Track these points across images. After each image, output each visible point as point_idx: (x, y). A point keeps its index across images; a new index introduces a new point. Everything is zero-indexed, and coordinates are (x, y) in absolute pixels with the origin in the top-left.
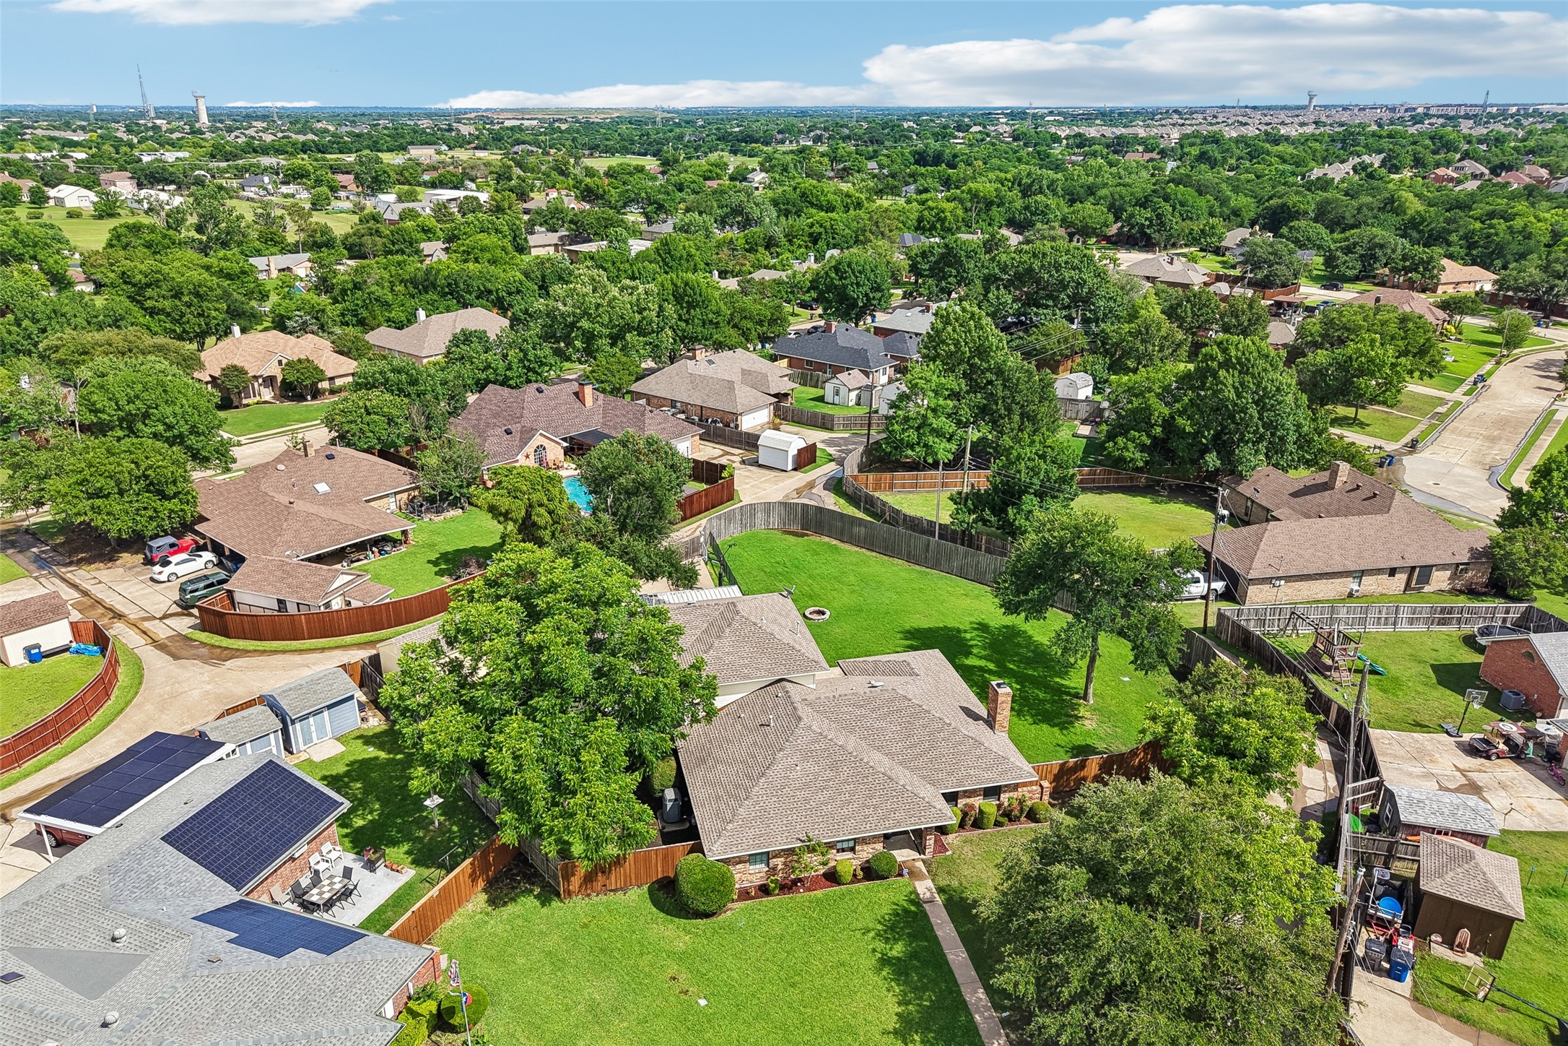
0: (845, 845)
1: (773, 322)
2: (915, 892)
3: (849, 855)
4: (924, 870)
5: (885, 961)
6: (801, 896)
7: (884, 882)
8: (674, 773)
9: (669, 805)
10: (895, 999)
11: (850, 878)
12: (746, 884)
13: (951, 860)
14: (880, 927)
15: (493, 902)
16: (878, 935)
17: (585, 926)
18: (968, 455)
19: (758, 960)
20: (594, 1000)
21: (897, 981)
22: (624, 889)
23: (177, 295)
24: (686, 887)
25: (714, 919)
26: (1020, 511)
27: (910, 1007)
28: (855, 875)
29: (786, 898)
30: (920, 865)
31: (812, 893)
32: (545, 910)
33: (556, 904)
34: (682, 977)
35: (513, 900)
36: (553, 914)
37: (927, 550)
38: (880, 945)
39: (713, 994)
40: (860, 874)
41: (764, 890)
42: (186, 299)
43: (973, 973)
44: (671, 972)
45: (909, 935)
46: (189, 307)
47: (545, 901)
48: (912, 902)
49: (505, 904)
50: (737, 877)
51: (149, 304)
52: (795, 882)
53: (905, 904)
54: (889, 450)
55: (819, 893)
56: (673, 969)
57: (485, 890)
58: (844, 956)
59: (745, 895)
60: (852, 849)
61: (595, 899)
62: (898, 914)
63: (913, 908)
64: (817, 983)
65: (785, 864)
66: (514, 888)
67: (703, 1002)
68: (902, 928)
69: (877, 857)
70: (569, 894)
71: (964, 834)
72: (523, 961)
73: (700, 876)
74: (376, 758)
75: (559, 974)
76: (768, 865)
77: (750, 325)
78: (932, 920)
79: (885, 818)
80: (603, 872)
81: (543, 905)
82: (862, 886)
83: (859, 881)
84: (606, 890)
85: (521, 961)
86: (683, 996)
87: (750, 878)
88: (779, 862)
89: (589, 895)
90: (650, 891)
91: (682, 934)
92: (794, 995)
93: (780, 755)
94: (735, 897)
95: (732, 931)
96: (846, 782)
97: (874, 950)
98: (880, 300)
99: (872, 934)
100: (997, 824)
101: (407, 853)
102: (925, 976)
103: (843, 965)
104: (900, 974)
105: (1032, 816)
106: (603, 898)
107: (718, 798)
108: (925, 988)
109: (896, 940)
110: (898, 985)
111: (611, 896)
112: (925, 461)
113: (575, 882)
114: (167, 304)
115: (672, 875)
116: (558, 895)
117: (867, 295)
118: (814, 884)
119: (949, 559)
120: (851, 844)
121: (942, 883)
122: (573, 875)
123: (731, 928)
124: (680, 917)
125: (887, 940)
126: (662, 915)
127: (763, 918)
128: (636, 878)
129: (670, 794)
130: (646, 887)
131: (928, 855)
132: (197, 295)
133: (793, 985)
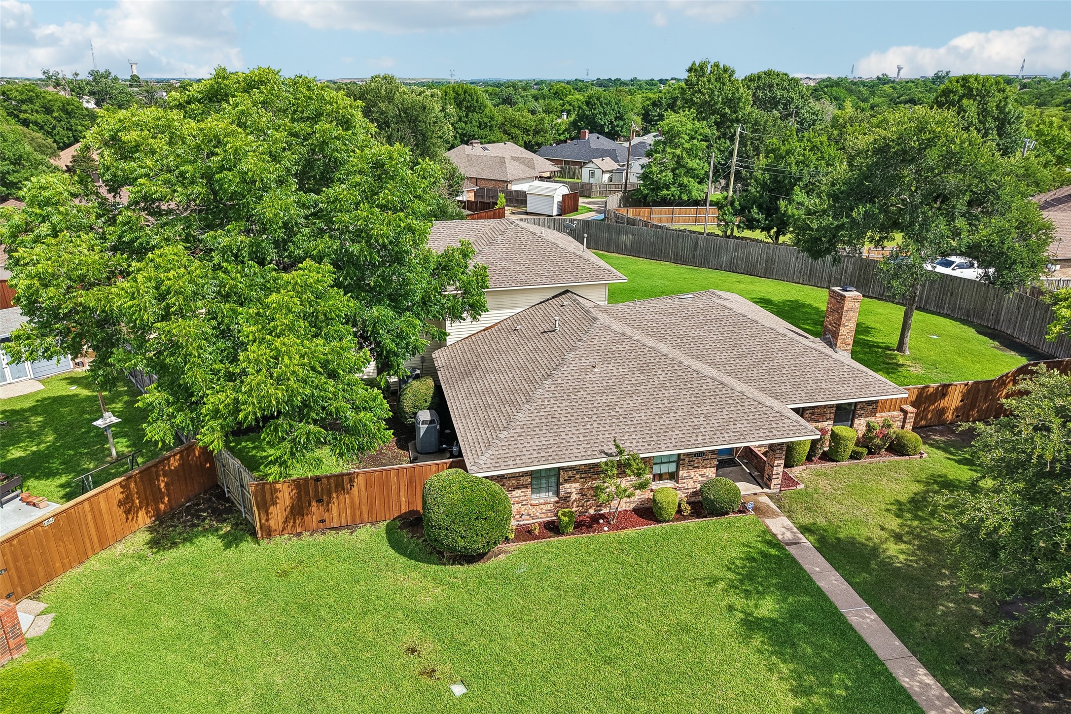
0: (664, 469)
1: (536, 132)
2: (767, 531)
3: (669, 484)
4: (773, 506)
5: (751, 624)
6: (606, 535)
7: (722, 519)
8: (432, 391)
9: (423, 428)
10: (786, 686)
11: (673, 512)
12: (526, 521)
13: (806, 494)
14: (732, 576)
15: (155, 544)
16: (732, 586)
17: (285, 573)
18: (735, 158)
19: (550, 623)
20: (269, 685)
21: (781, 655)
22: (351, 527)
23: (48, 111)
24: (437, 514)
25: (480, 565)
26: (790, 202)
27: (815, 699)
28: (679, 511)
29: (584, 537)
30: (764, 499)
31: (622, 533)
32: (229, 553)
33: (247, 546)
34: (426, 648)
35: (189, 540)
36: (239, 559)
37: (696, 249)
38: (739, 602)
39: (477, 677)
40: (687, 509)
41: (554, 528)
42: (55, 114)
43: (897, 643)
44: (408, 640)
45: (779, 587)
46: (59, 121)
47: (230, 541)
48: (769, 543)
49: (174, 544)
50: (515, 508)
51: (22, 116)
52: (595, 519)
53: (760, 546)
54: (646, 192)
55: (631, 532)
56: (412, 635)
57: (151, 529)
58: (685, 616)
59: (525, 534)
60: (673, 476)
61: (306, 537)
62: (753, 559)
63: (773, 552)
64: (649, 656)
65: (581, 492)
66: (194, 525)
67: (458, 690)
68: (765, 578)
69: (708, 485)
70: (269, 533)
71: (813, 466)
72: (171, 624)
73: (459, 496)
74: (77, 395)
75: (224, 644)
76: (557, 493)
77: (518, 132)
78: (806, 567)
79: (723, 429)
80: (319, 501)
81: (228, 546)
82: (693, 524)
83: (685, 518)
84: (324, 526)
85: (167, 623)
86: (425, 680)
87: (532, 510)
88: (572, 488)
89: (299, 535)
90: (389, 531)
91: (430, 585)
92: (613, 677)
93: (572, 355)
94: (512, 536)
95: (507, 581)
96: (663, 386)
97: (731, 608)
98: (622, 127)
99: (721, 585)
100: (855, 456)
101: (62, 486)
102: (823, 647)
103: (686, 629)
104: (782, 644)
105: (898, 448)
106: (320, 538)
107: (487, 406)
108: (830, 669)
109: (761, 594)
110: (785, 661)
111: (331, 537)
112: (680, 197)
113: (278, 514)
114: (40, 118)
115: (419, 508)
116: (254, 534)
117: (612, 123)
118: (622, 521)
119: (718, 255)
120: (672, 468)
121: (806, 521)
122: (274, 503)
123: (505, 577)
124: (429, 562)
125: (747, 594)
126: (403, 559)
127: (553, 564)
128: (370, 510)
129: (425, 415)
130: (383, 526)
131: (774, 490)
132: (68, 113)
133: (609, 661)
